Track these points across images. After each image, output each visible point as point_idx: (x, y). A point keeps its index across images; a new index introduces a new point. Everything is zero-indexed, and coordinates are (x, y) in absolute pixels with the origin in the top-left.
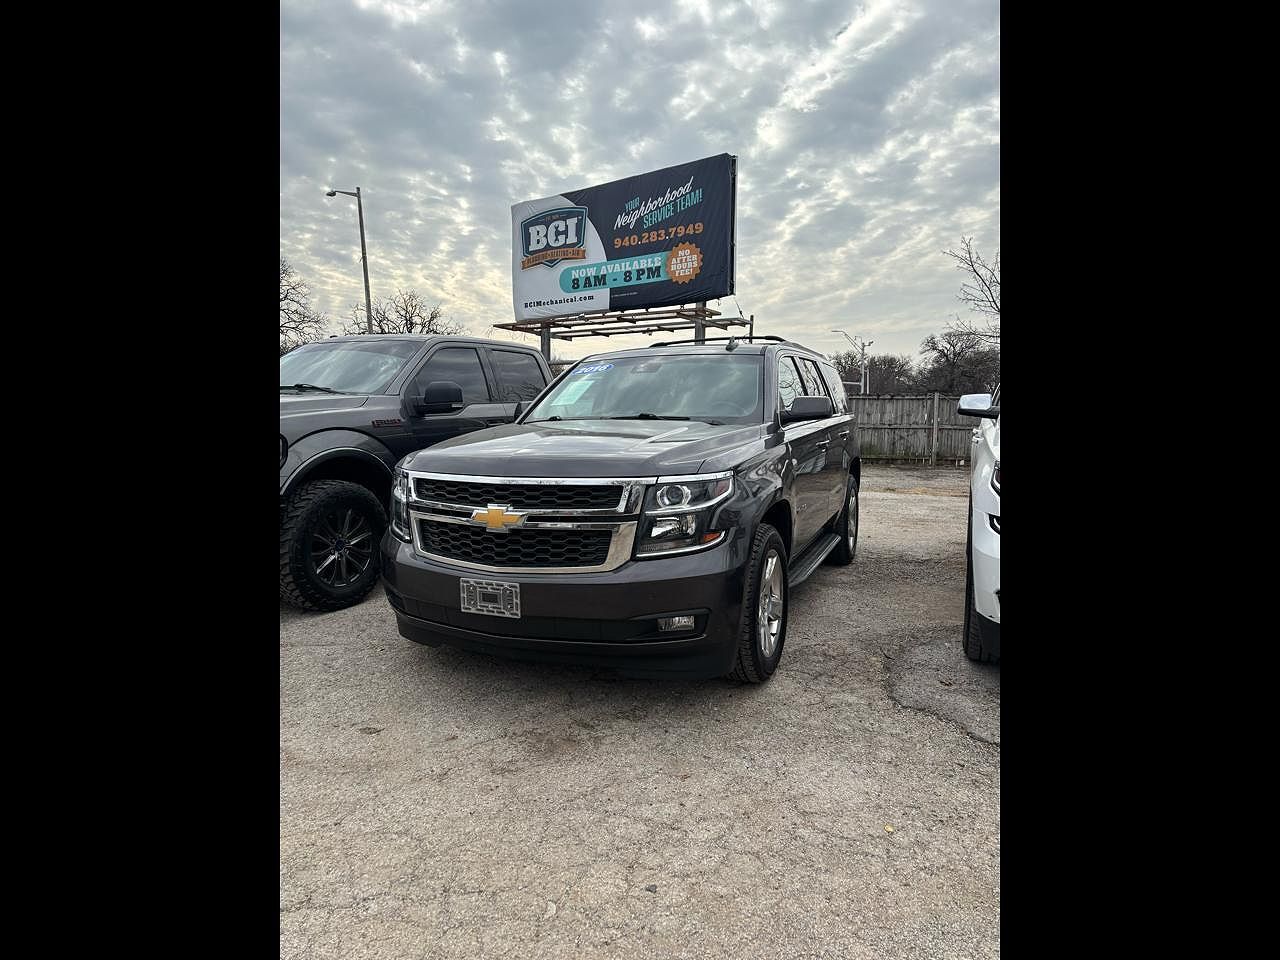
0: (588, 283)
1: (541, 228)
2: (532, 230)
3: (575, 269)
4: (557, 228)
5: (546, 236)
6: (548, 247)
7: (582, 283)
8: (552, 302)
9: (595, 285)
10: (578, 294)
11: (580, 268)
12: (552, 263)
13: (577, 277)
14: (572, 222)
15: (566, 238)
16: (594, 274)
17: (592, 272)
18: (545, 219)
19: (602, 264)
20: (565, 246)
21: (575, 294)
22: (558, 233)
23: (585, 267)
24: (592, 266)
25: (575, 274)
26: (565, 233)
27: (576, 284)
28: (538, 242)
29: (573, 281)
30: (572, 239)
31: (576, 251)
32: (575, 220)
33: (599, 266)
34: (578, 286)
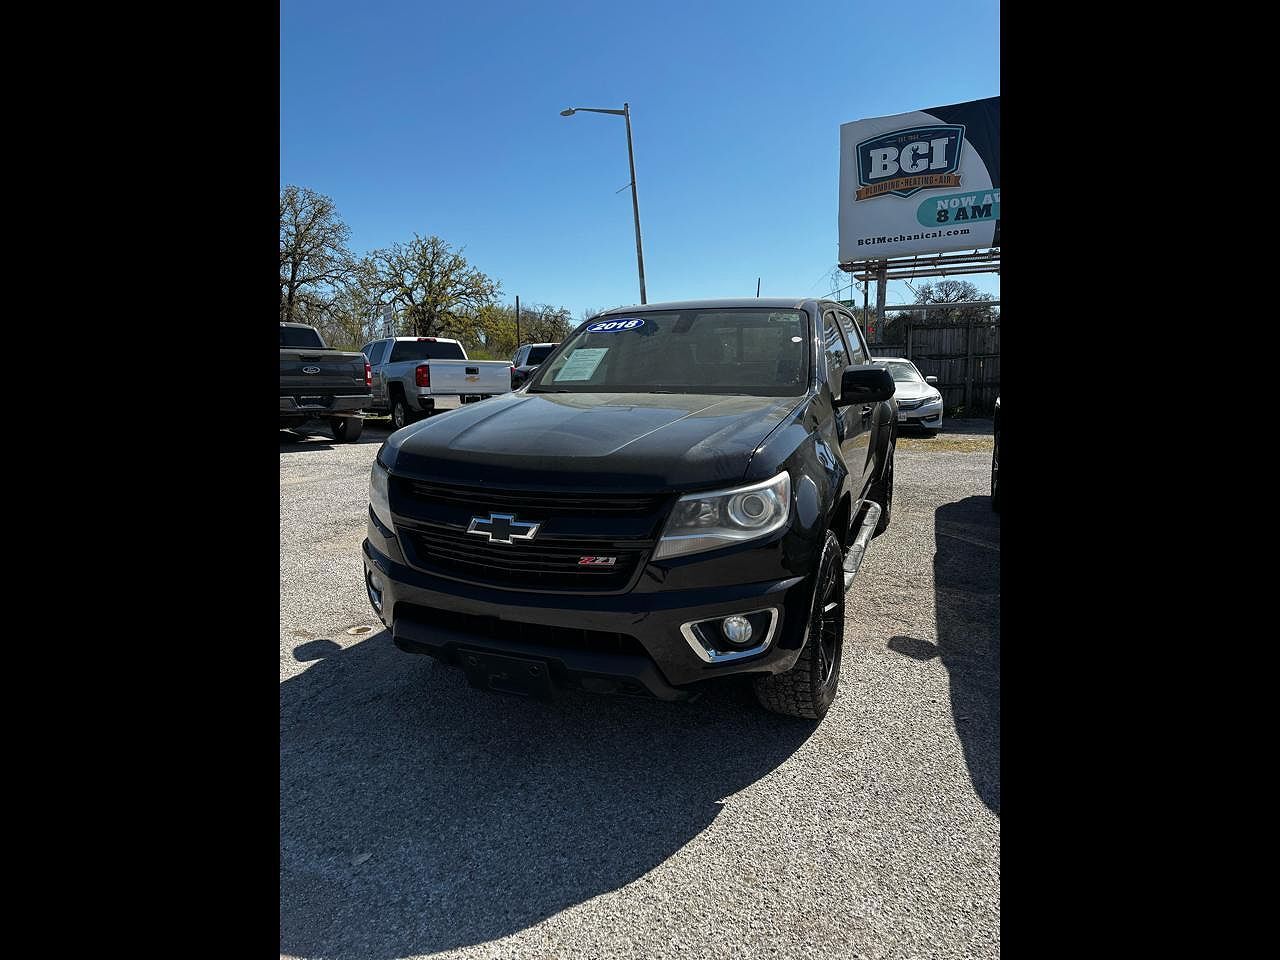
0: (961, 214)
1: (892, 152)
2: (876, 155)
3: (943, 199)
4: (915, 151)
5: (898, 160)
6: (900, 173)
7: (952, 216)
8: (902, 238)
9: (974, 216)
10: (944, 228)
11: (950, 198)
12: (906, 192)
13: (946, 208)
14: (940, 145)
15: (931, 161)
16: (971, 204)
17: (969, 202)
18: (898, 139)
19: (987, 192)
20: (928, 171)
21: (940, 228)
22: (916, 156)
23: (959, 196)
24: (970, 195)
25: (942, 205)
26: (929, 156)
27: (943, 216)
28: (885, 167)
29: (940, 212)
30: (940, 161)
31: (947, 176)
32: (945, 141)
33: (980, 195)
34: (947, 218)
